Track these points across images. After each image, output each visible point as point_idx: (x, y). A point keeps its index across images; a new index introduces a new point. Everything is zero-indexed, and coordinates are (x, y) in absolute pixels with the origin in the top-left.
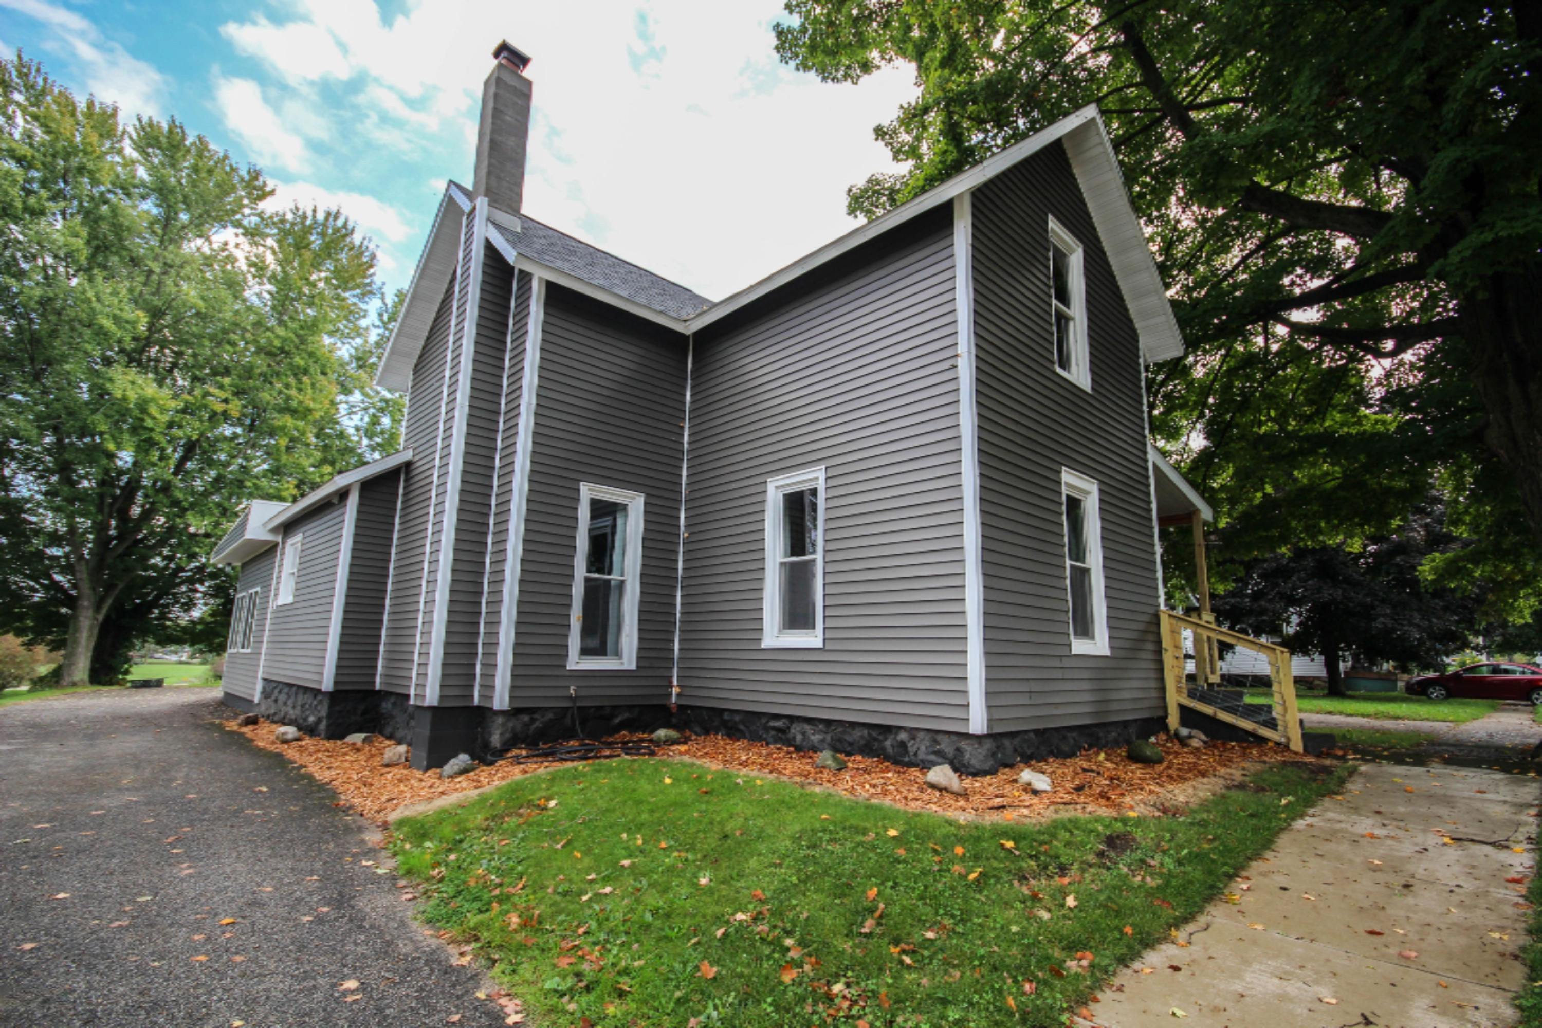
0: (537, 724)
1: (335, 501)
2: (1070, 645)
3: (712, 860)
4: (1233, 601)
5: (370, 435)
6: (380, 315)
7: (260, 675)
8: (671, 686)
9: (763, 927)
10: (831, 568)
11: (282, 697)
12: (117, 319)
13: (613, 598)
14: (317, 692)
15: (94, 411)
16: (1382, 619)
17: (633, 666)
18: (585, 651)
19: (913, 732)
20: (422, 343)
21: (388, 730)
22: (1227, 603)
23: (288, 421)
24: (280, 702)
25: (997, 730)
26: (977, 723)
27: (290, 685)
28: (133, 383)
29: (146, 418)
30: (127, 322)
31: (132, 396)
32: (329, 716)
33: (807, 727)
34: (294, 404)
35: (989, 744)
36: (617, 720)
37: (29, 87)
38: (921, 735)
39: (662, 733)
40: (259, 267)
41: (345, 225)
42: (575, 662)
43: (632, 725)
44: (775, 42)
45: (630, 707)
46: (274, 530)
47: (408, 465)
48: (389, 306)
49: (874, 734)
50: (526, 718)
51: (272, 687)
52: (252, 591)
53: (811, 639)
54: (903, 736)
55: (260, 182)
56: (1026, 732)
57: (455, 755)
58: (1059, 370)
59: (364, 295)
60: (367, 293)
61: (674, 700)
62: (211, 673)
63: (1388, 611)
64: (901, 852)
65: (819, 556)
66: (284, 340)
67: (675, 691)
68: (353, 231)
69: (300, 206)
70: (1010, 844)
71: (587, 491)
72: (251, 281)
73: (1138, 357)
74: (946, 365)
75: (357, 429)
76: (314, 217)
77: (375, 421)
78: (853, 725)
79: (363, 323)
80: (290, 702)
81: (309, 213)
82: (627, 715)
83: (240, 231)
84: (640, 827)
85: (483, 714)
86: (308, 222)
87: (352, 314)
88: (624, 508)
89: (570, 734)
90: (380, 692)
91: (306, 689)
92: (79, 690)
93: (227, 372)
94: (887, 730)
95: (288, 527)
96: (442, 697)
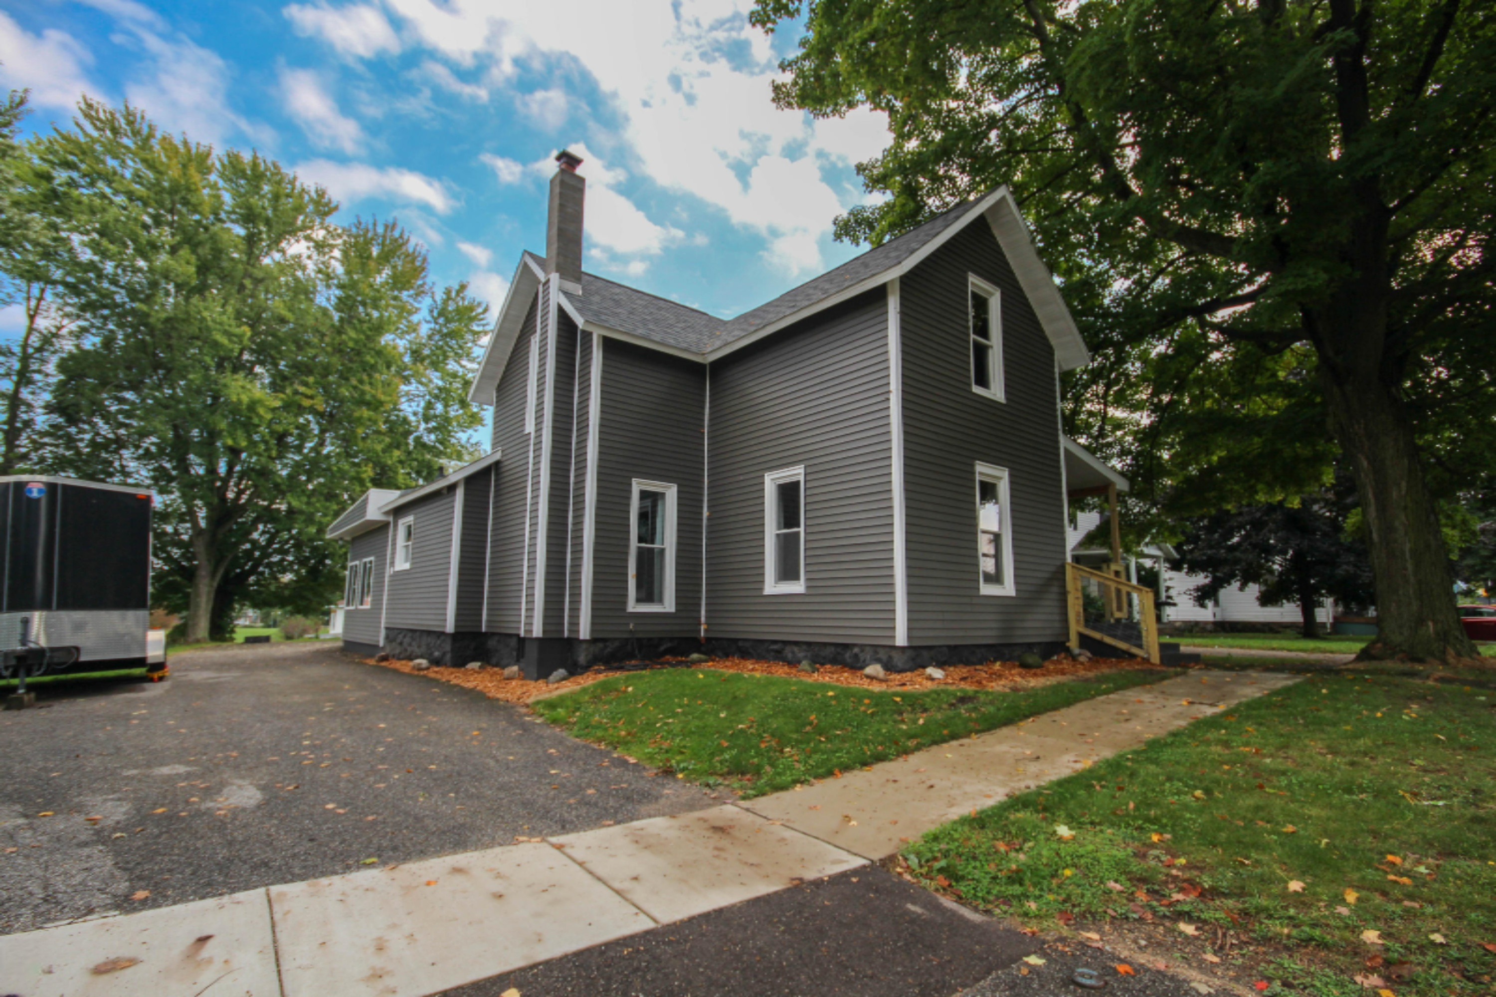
0: (609, 650)
1: (445, 492)
2: (978, 589)
3: (728, 707)
4: (1209, 552)
5: (427, 419)
6: (431, 311)
7: (383, 625)
8: (700, 624)
9: (752, 730)
10: (810, 537)
11: (407, 640)
12: (226, 333)
13: (656, 561)
14: (442, 634)
15: (213, 413)
16: (1345, 567)
17: (673, 610)
18: (639, 600)
19: (862, 647)
20: (503, 368)
21: (494, 661)
22: (1204, 554)
23: (365, 413)
24: (405, 644)
25: (916, 643)
26: (901, 638)
27: (413, 631)
28: (243, 387)
29: (253, 415)
30: (235, 336)
31: (245, 399)
32: (452, 650)
33: (796, 649)
34: (368, 397)
35: (909, 653)
36: (662, 648)
37: (136, 133)
38: (867, 649)
39: (695, 656)
40: (328, 276)
41: (401, 237)
42: (633, 606)
43: (671, 651)
44: (772, 95)
45: (671, 639)
46: (387, 513)
47: (497, 464)
48: (439, 302)
49: (839, 650)
50: (601, 645)
51: (393, 633)
52: (367, 560)
53: (797, 587)
54: (856, 650)
55: (326, 200)
56: (940, 646)
57: (555, 669)
58: (977, 390)
59: (417, 295)
60: (420, 293)
61: (702, 634)
62: (283, 634)
63: (1352, 559)
64: (833, 703)
65: (802, 529)
66: (356, 342)
67: (703, 628)
68: (408, 240)
69: (363, 221)
70: (898, 699)
71: (637, 486)
72: (320, 287)
73: (1053, 367)
74: (882, 398)
75: (415, 414)
76: (375, 229)
77: (429, 406)
78: (825, 644)
79: (415, 318)
80: (414, 643)
81: (371, 227)
82: (669, 645)
83: (311, 244)
84: (685, 696)
85: (572, 642)
86: (370, 235)
87: (405, 311)
88: (663, 495)
89: (631, 656)
90: (486, 633)
91: (429, 633)
92: (204, 645)
93: (309, 372)
94: (846, 646)
95: (399, 511)
96: (544, 632)
